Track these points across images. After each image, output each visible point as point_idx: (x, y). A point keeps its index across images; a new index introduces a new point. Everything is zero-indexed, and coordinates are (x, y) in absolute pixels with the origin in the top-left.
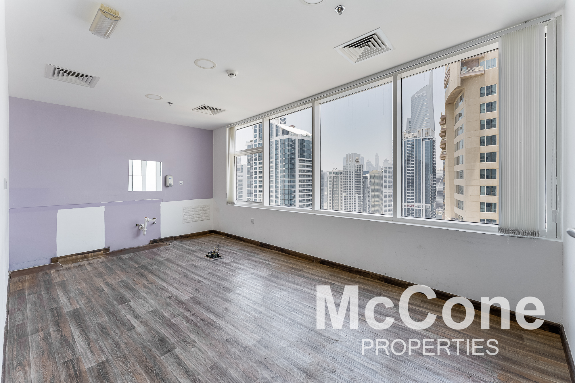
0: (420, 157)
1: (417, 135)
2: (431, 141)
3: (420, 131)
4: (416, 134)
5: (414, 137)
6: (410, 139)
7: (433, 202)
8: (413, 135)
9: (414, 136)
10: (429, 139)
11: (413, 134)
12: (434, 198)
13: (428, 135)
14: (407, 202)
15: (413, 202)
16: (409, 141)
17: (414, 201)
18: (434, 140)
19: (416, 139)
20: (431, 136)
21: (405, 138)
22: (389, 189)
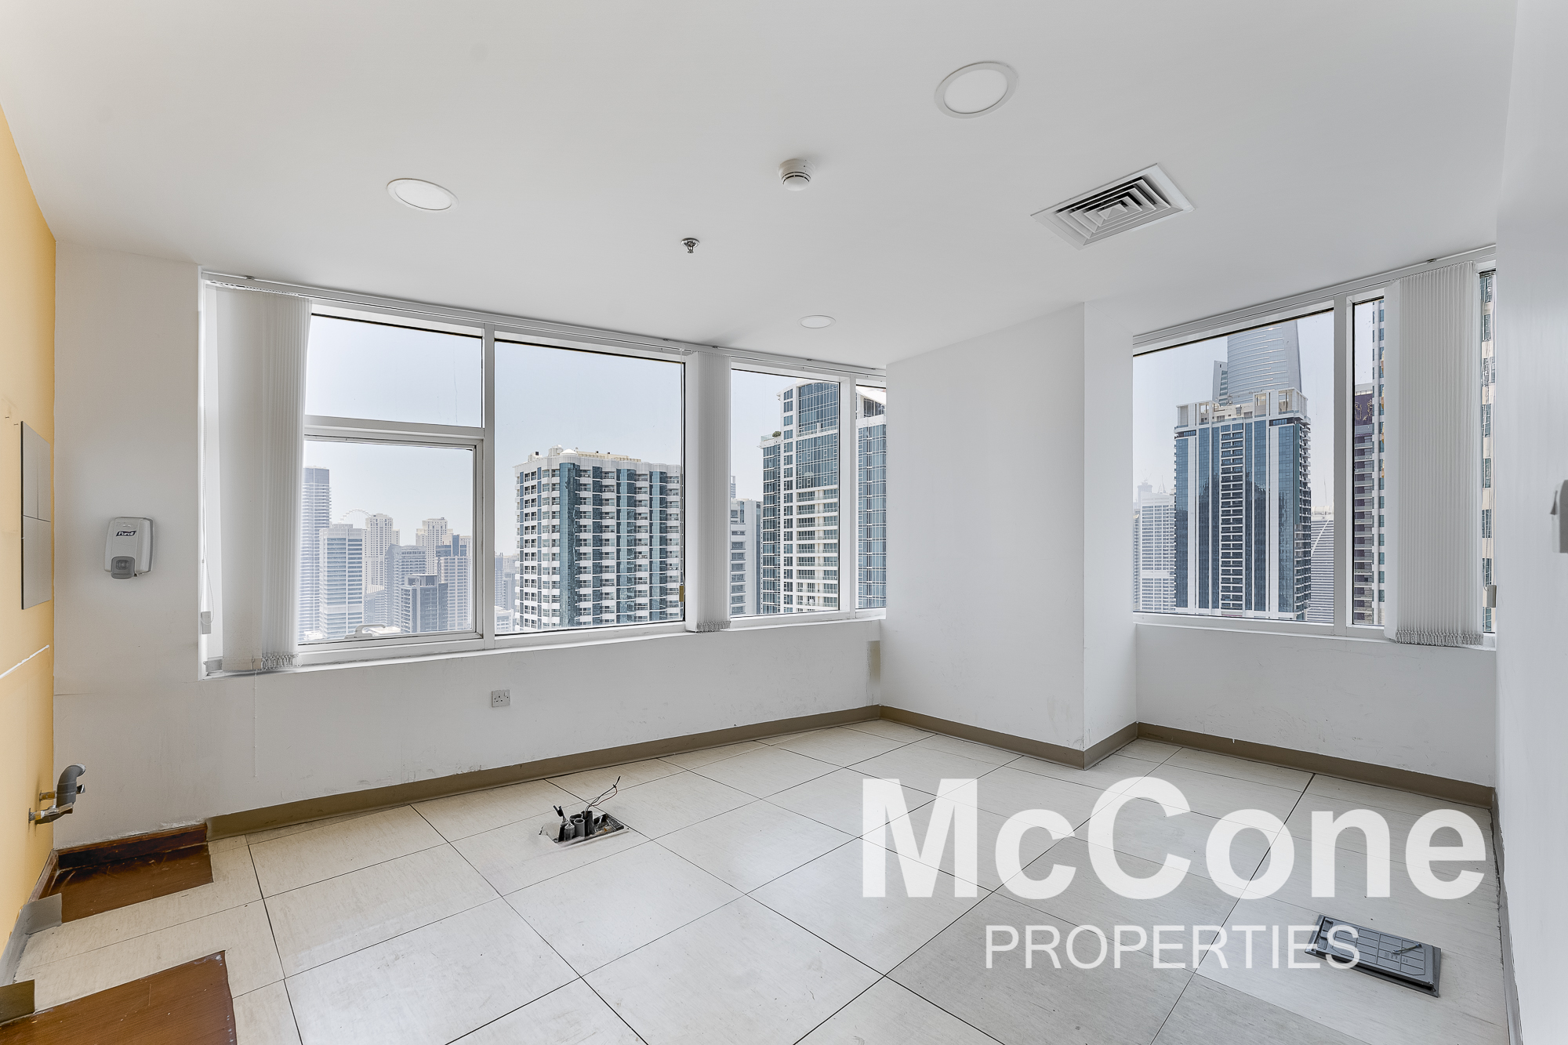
0: (1261, 474)
1: (1253, 410)
2: (1296, 429)
3: (1263, 398)
4: (1248, 407)
5: (1243, 416)
6: (1231, 423)
7: (1303, 607)
8: (1239, 410)
9: (1243, 411)
10: (1290, 420)
11: (1238, 406)
12: (1306, 597)
13: (1288, 410)
14: (1220, 606)
15: (1239, 607)
16: (1226, 428)
17: (1243, 602)
18: (1305, 425)
19: (1248, 421)
20: (1298, 412)
21: (1216, 420)
22: (1158, 569)
